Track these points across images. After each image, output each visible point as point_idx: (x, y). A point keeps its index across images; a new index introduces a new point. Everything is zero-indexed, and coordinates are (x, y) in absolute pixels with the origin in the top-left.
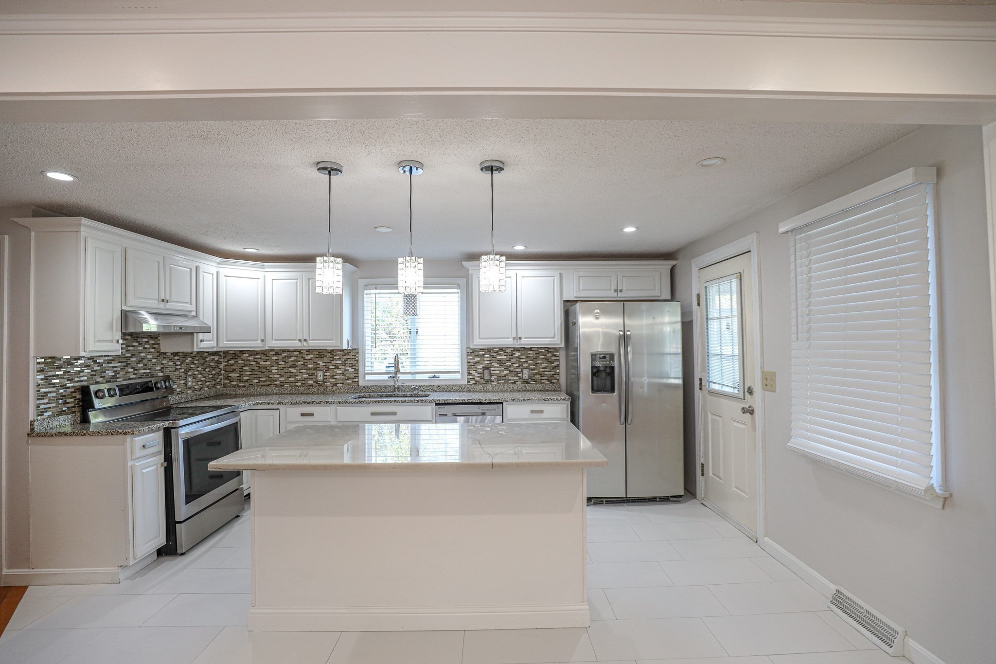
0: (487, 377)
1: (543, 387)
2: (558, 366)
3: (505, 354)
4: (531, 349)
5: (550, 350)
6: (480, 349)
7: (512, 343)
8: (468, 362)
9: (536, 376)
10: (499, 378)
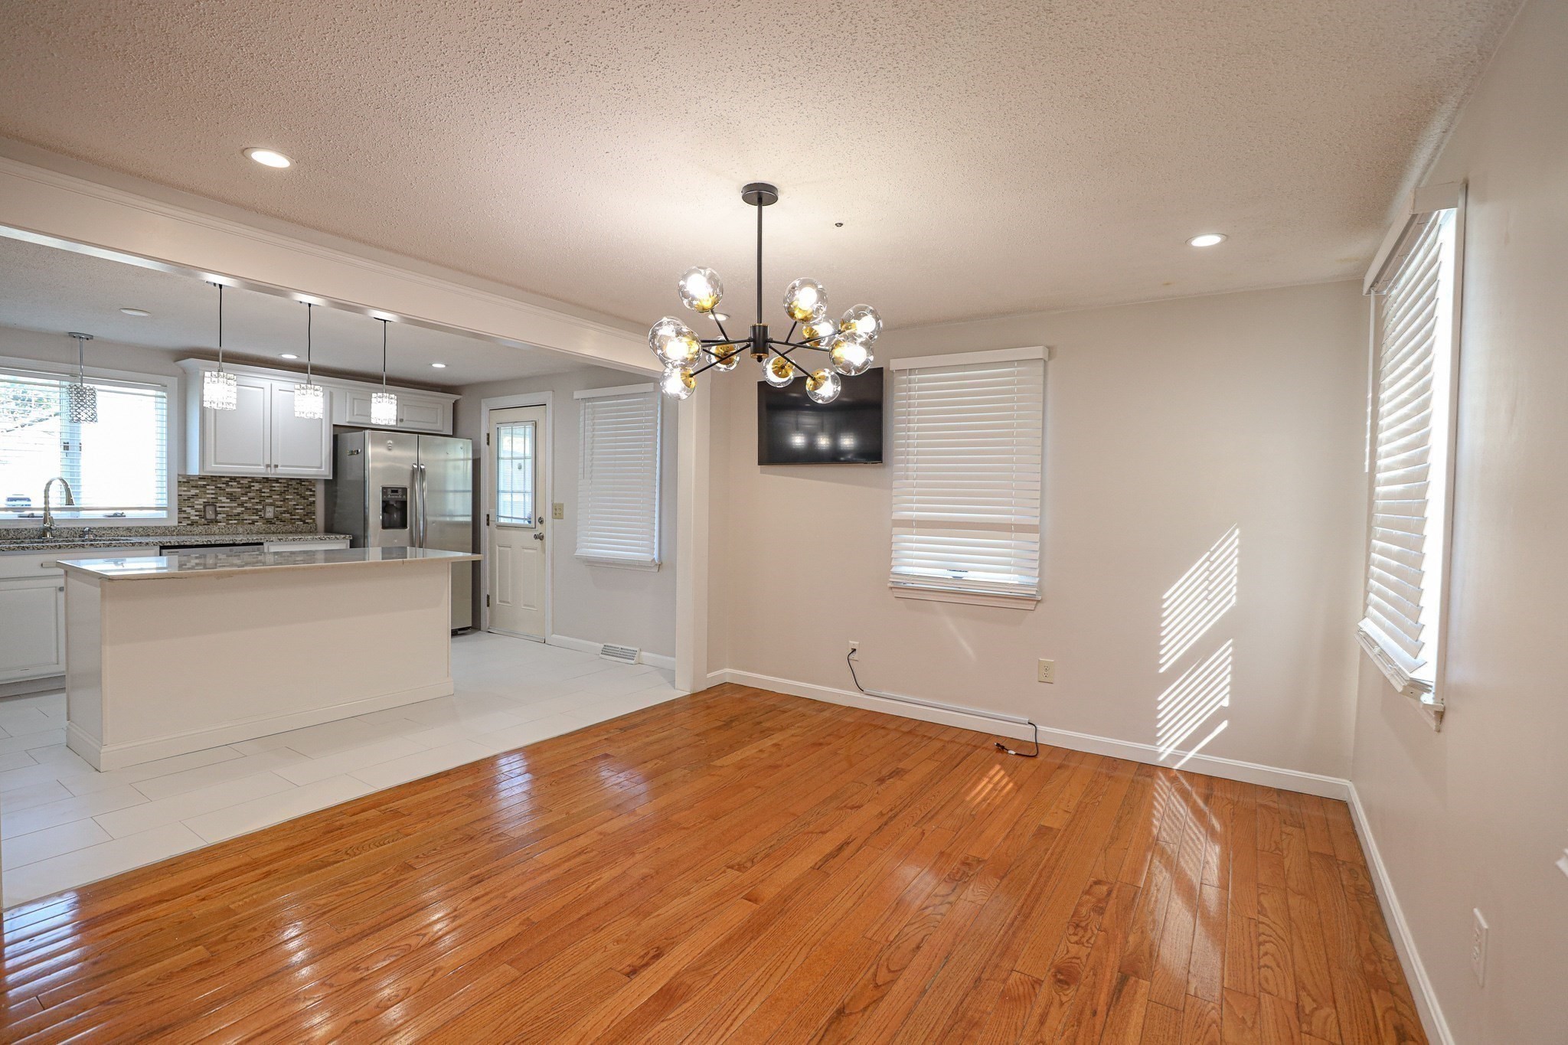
0: (210, 515)
1: (294, 529)
2: (314, 502)
3: (240, 486)
4: (277, 480)
5: (303, 483)
6: (200, 478)
7: (264, 471)
8: (179, 495)
9: (284, 515)
10: (229, 517)
